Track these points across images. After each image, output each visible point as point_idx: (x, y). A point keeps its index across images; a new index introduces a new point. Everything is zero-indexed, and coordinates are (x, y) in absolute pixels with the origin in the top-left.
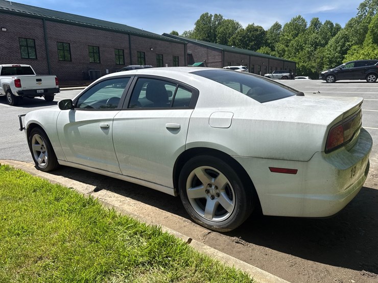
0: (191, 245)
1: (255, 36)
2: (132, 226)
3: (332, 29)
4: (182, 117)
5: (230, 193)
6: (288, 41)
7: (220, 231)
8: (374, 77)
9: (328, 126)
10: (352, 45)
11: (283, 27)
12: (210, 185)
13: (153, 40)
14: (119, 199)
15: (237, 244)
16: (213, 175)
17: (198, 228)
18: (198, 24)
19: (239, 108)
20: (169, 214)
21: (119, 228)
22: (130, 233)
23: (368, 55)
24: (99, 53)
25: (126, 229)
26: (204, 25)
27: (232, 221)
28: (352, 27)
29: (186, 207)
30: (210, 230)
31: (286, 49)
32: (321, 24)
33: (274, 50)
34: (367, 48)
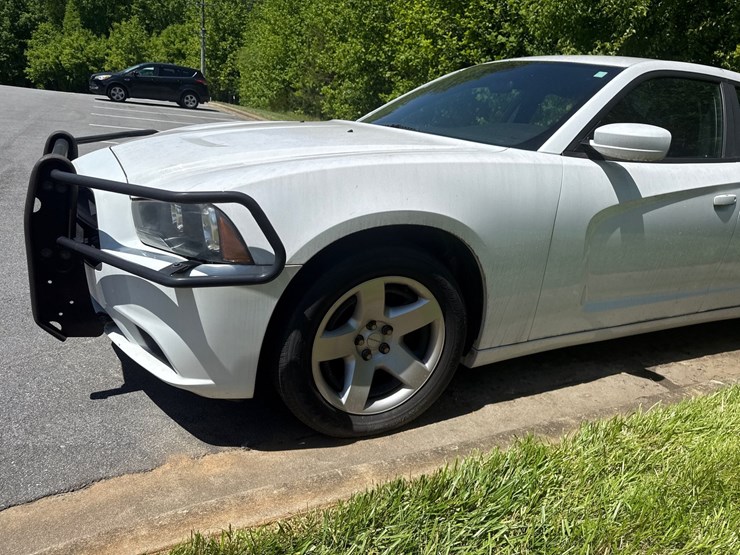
10: (37, 20)
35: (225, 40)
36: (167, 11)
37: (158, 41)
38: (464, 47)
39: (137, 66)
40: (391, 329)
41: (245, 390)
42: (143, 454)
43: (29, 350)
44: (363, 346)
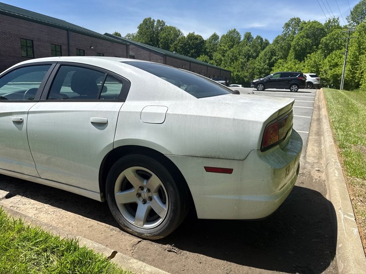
0: (113, 260)
1: (195, 44)
2: (41, 241)
3: (262, 44)
4: (110, 110)
5: (163, 197)
6: (224, 52)
7: (152, 238)
8: (296, 87)
9: (264, 123)
10: (278, 59)
11: (220, 38)
12: (142, 188)
13: (94, 39)
14: (36, 206)
15: (170, 253)
16: (145, 177)
17: (128, 237)
18: (140, 27)
19: (174, 102)
20: (94, 223)
21: (24, 244)
22: (38, 251)
23: (291, 68)
24: (33, 47)
25: (34, 245)
26: (147, 29)
27: (164, 228)
28: (278, 43)
29: (114, 213)
30: (141, 238)
31: (223, 58)
32: (252, 38)
33: (212, 59)
34: (290, 62)
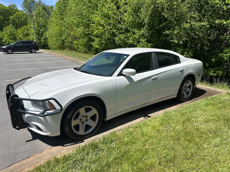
35: (41, 29)
36: (22, 21)
37: (19, 31)
38: (111, 29)
39: (15, 42)
40: (87, 116)
41: (58, 133)
42: (39, 150)
43: (9, 134)
44: (82, 121)
